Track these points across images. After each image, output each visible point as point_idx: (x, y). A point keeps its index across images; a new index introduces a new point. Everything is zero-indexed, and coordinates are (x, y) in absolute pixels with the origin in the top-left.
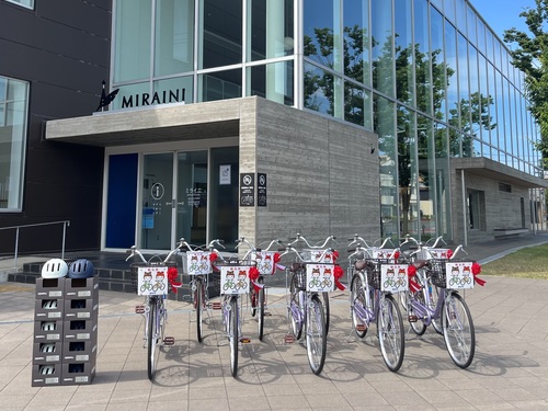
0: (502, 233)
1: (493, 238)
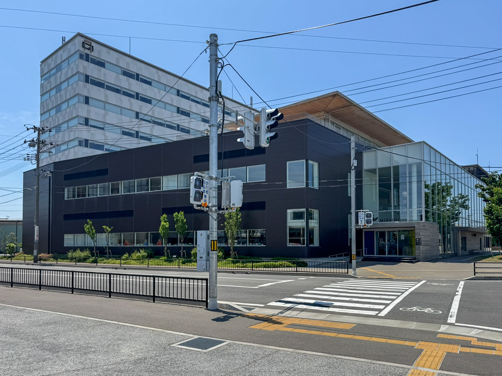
0: (472, 252)
1: (468, 253)
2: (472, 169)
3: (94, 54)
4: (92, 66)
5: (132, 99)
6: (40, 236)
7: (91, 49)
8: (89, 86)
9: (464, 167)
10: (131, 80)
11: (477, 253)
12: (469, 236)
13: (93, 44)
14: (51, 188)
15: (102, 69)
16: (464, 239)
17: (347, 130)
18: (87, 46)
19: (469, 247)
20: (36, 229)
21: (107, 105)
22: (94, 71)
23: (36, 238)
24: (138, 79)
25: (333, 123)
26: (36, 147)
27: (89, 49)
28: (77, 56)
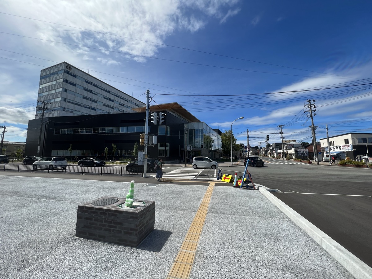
2: (217, 130)
3: (71, 72)
4: (70, 76)
5: (89, 93)
6: (40, 151)
7: (70, 69)
8: (68, 84)
9: (214, 130)
10: (88, 84)
11: (219, 159)
12: (216, 153)
13: (71, 67)
14: (46, 129)
15: (75, 78)
16: (215, 154)
17: (178, 115)
18: (68, 68)
19: (216, 157)
20: (38, 148)
21: (76, 94)
22: (70, 79)
23: (38, 152)
24: (92, 85)
25: (174, 113)
26: (43, 110)
27: (69, 69)
28: (63, 71)
